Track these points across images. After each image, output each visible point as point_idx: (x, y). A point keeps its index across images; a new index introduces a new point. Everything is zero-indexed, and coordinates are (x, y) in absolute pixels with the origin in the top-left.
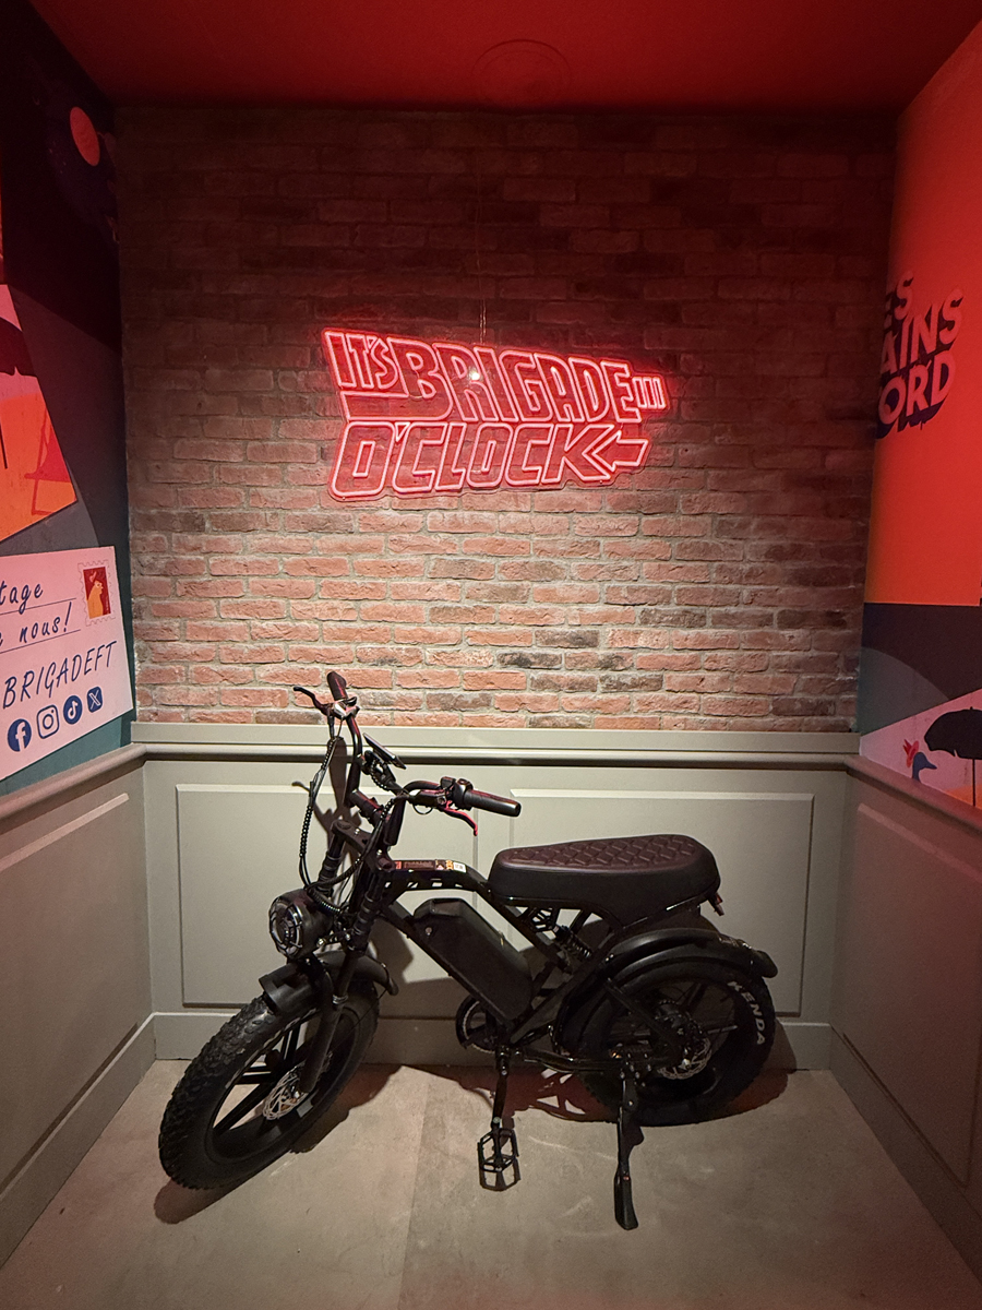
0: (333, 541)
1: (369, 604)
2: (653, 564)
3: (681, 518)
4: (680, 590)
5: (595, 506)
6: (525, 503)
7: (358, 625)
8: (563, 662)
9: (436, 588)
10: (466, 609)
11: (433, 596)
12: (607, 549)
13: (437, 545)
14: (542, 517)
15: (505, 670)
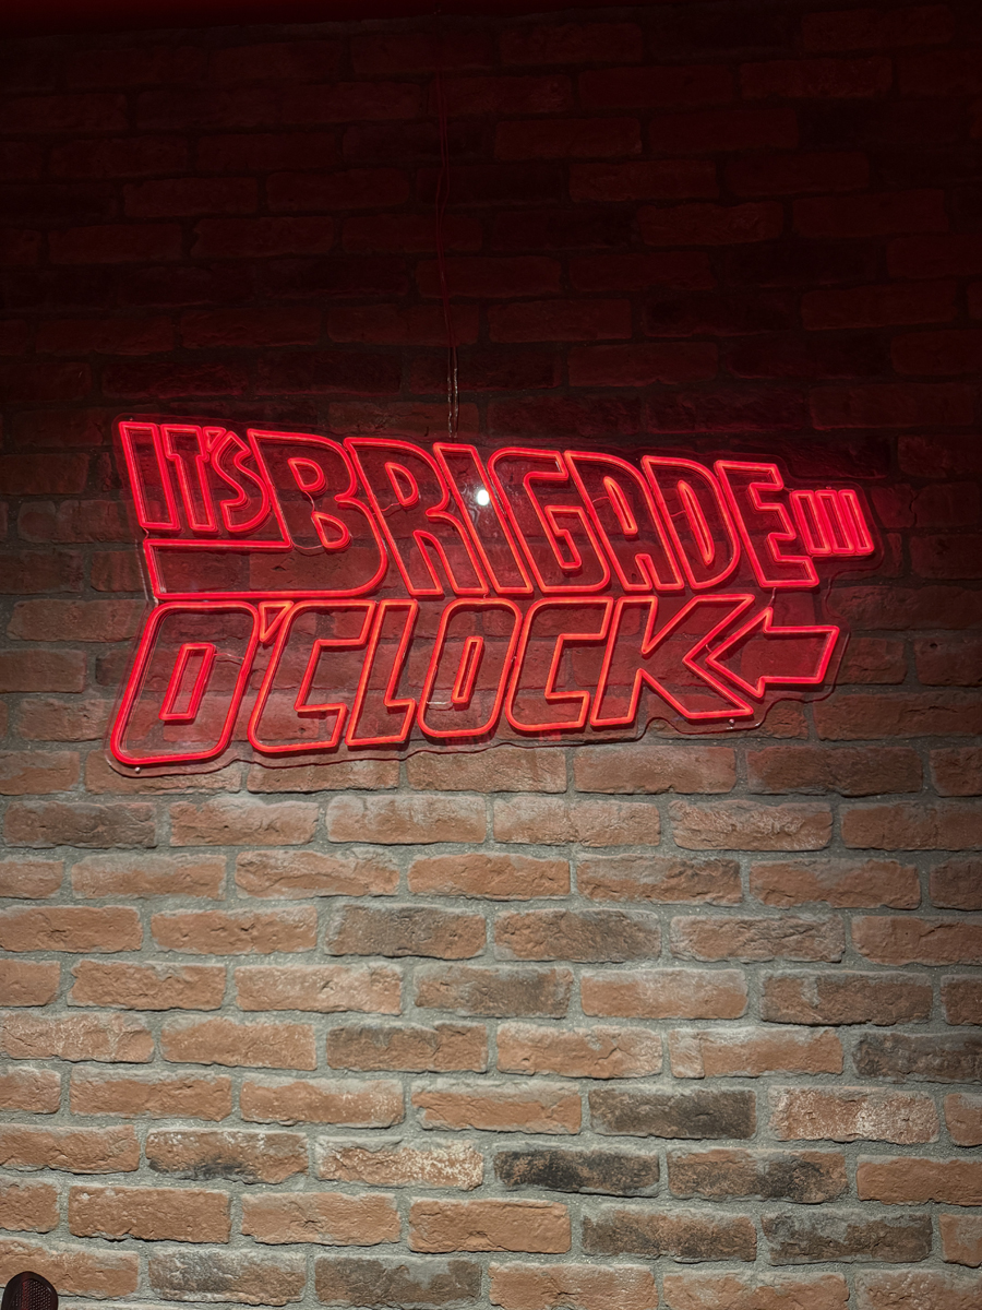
0: (109, 868)
1: (184, 1021)
2: (877, 919)
3: (938, 804)
4: (953, 986)
5: (721, 778)
6: (553, 773)
7: (157, 1073)
8: (664, 1176)
9: (344, 980)
10: (418, 1036)
11: (333, 1001)
12: (759, 883)
13: (348, 872)
14: (596, 806)
15: (515, 1199)
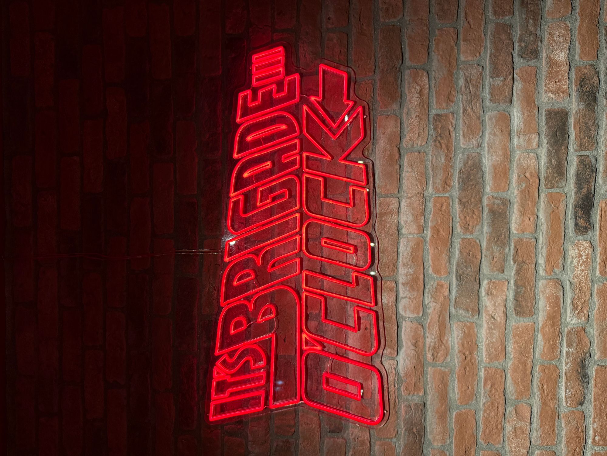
0: (434, 426)
1: (510, 388)
2: (462, 47)
3: (407, 18)
4: (495, 13)
5: (392, 122)
6: (389, 204)
7: (536, 402)
8: (586, 153)
9: (491, 308)
10: (518, 272)
11: (501, 314)
12: (444, 105)
13: (438, 307)
14: (406, 183)
15: (597, 225)
